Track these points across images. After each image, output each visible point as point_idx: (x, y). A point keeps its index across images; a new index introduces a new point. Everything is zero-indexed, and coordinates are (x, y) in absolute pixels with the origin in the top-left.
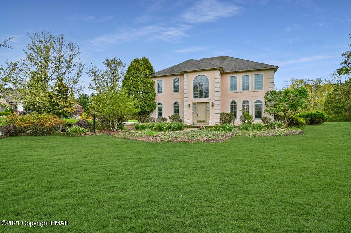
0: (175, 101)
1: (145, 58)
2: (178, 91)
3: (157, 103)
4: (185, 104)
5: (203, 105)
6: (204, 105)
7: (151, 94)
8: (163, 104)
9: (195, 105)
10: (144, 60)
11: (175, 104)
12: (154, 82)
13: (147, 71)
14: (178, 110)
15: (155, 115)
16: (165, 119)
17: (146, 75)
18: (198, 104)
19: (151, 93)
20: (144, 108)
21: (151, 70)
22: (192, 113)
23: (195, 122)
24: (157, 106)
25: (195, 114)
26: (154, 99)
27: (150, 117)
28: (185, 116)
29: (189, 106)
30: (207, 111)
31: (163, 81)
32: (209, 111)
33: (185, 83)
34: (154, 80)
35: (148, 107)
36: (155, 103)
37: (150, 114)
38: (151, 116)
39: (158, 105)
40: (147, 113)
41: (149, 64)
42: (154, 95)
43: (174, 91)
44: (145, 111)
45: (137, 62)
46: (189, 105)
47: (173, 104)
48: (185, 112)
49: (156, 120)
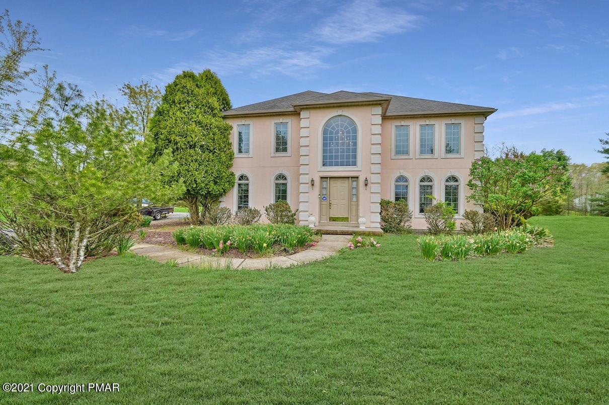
0: (278, 173)
1: (209, 71)
2: (285, 150)
3: (237, 176)
4: (303, 179)
5: (343, 181)
6: (346, 183)
7: (223, 154)
8: (250, 179)
9: (325, 183)
10: (207, 76)
11: (277, 179)
12: (231, 128)
13: (214, 101)
14: (285, 191)
15: (231, 202)
16: (255, 213)
17: (212, 109)
18: (332, 180)
19: (223, 151)
20: (206, 185)
21: (224, 99)
22: (317, 201)
23: (325, 220)
24: (237, 181)
25: (324, 203)
26: (229, 167)
27: (220, 207)
28: (302, 207)
29: (313, 185)
30: (354, 195)
31: (251, 127)
32: (357, 195)
33: (304, 132)
34: (230, 122)
35: (216, 183)
36: (232, 174)
37: (220, 200)
38: (222, 205)
39: (240, 180)
40: (212, 198)
41: (220, 85)
42: (231, 158)
43: (277, 150)
44: (209, 192)
45: (190, 77)
46: (312, 181)
47: (273, 178)
48: (302, 197)
49: (234, 214)
